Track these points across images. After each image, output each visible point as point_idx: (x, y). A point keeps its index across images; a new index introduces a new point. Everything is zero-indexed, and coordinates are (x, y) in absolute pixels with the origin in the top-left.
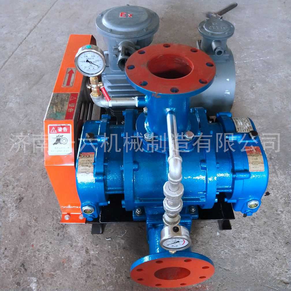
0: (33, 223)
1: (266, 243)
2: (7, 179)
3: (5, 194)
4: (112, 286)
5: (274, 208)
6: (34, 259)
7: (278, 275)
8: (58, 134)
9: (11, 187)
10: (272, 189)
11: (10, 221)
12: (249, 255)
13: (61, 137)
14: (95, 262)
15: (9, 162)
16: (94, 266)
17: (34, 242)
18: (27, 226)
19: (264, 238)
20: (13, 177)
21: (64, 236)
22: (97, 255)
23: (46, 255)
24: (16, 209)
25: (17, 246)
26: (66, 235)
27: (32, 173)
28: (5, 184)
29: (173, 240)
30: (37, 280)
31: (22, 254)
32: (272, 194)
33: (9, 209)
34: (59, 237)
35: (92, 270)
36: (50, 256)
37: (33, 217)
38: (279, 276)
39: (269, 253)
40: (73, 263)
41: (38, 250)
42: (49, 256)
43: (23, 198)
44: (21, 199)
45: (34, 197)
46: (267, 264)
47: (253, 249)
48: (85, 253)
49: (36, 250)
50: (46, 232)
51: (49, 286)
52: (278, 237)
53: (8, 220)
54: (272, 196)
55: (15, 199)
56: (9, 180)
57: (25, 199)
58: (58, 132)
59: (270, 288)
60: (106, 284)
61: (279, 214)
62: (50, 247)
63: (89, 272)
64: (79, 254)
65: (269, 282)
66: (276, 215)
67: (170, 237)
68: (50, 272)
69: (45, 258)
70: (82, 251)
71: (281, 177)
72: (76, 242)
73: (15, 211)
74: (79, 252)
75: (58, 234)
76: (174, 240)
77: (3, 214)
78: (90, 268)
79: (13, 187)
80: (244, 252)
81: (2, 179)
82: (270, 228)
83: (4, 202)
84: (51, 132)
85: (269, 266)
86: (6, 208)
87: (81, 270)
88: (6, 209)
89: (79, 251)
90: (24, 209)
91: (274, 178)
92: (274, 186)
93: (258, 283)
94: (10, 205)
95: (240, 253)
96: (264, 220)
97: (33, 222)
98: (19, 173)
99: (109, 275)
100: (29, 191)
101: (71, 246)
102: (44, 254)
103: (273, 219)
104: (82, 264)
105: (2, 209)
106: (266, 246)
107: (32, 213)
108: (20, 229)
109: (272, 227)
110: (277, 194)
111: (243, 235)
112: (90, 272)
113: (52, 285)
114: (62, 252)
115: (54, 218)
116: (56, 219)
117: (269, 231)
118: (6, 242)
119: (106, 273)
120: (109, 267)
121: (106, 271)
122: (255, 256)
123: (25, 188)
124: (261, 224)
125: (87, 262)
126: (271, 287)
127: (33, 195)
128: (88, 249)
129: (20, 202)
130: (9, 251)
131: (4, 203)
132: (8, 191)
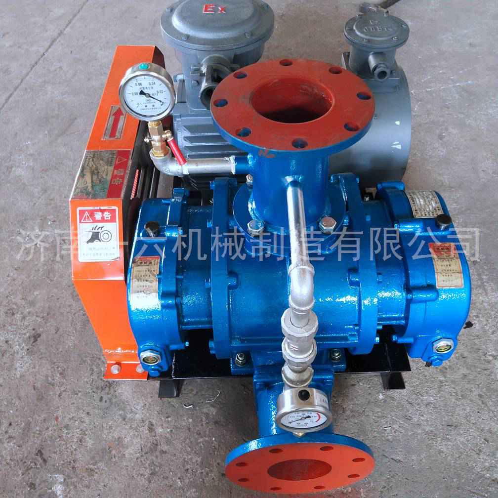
0: (57, 378)
1: (466, 413)
2: (12, 301)
3: (9, 328)
4: (194, 490)
5: (481, 351)
6: (59, 442)
7: (488, 470)
8: (95, 225)
9: (18, 316)
10: (477, 317)
11: (18, 376)
12: (435, 434)
13: (100, 230)
14: (165, 448)
15: (15, 271)
16: (163, 455)
17: (60, 413)
18: (47, 385)
19: (463, 405)
20: (23, 299)
21: (110, 401)
22: (168, 435)
23: (80, 435)
24: (28, 354)
25: (29, 419)
26: (114, 401)
27: (55, 290)
28: (9, 310)
29: (298, 415)
30: (65, 480)
31: (39, 434)
32: (477, 326)
33: (16, 355)
34: (103, 403)
35: (159, 461)
36: (87, 436)
37: (58, 368)
38: (489, 472)
39: (471, 430)
40: (127, 448)
41: (67, 427)
42: (85, 437)
43: (39, 335)
44: (36, 337)
45: (58, 332)
46: (467, 450)
47: (443, 424)
48: (148, 431)
49: (63, 426)
50: (80, 394)
51: (86, 490)
52: (489, 402)
53: (15, 375)
54: (477, 328)
55: (25, 337)
56: (16, 304)
57: (43, 336)
58: (95, 221)
59: (474, 493)
60: (184, 485)
61: (489, 362)
62: (87, 421)
63: (155, 465)
64: (136, 433)
65: (473, 481)
66: (483, 362)
67: (294, 410)
68: (87, 465)
69: (79, 440)
70: (143, 428)
71: (493, 295)
72: (132, 412)
73: (26, 359)
74: (136, 429)
75: (101, 398)
76: (301, 414)
77: (5, 363)
78: (157, 457)
79: (22, 316)
80: (428, 429)
81: (4, 303)
82: (472, 386)
83: (7, 342)
84: (82, 221)
85: (472, 454)
86: (10, 353)
87: (141, 461)
88: (11, 355)
89: (136, 427)
90: (42, 354)
91: (480, 297)
92: (480, 310)
93: (452, 484)
94: (18, 347)
95: (420, 431)
96: (464, 372)
97: (57, 376)
98: (34, 291)
99: (190, 471)
100: (50, 322)
101: (124, 419)
102: (77, 434)
103: (479, 370)
104: (141, 450)
105: (5, 354)
106: (466, 417)
107: (55, 361)
108: (34, 389)
109: (477, 383)
110: (486, 325)
111: (425, 398)
112: (157, 464)
113: (91, 487)
114: (106, 429)
115: (93, 370)
116: (96, 371)
117: (471, 391)
118: (11, 411)
119: (184, 466)
120: (190, 457)
121: (185, 462)
122: (448, 437)
123: (43, 317)
124: (457, 378)
125: (152, 447)
126: (475, 491)
127: (58, 330)
128: (152, 425)
129: (34, 342)
130: (16, 428)
131: (6, 344)
132: (14, 322)
